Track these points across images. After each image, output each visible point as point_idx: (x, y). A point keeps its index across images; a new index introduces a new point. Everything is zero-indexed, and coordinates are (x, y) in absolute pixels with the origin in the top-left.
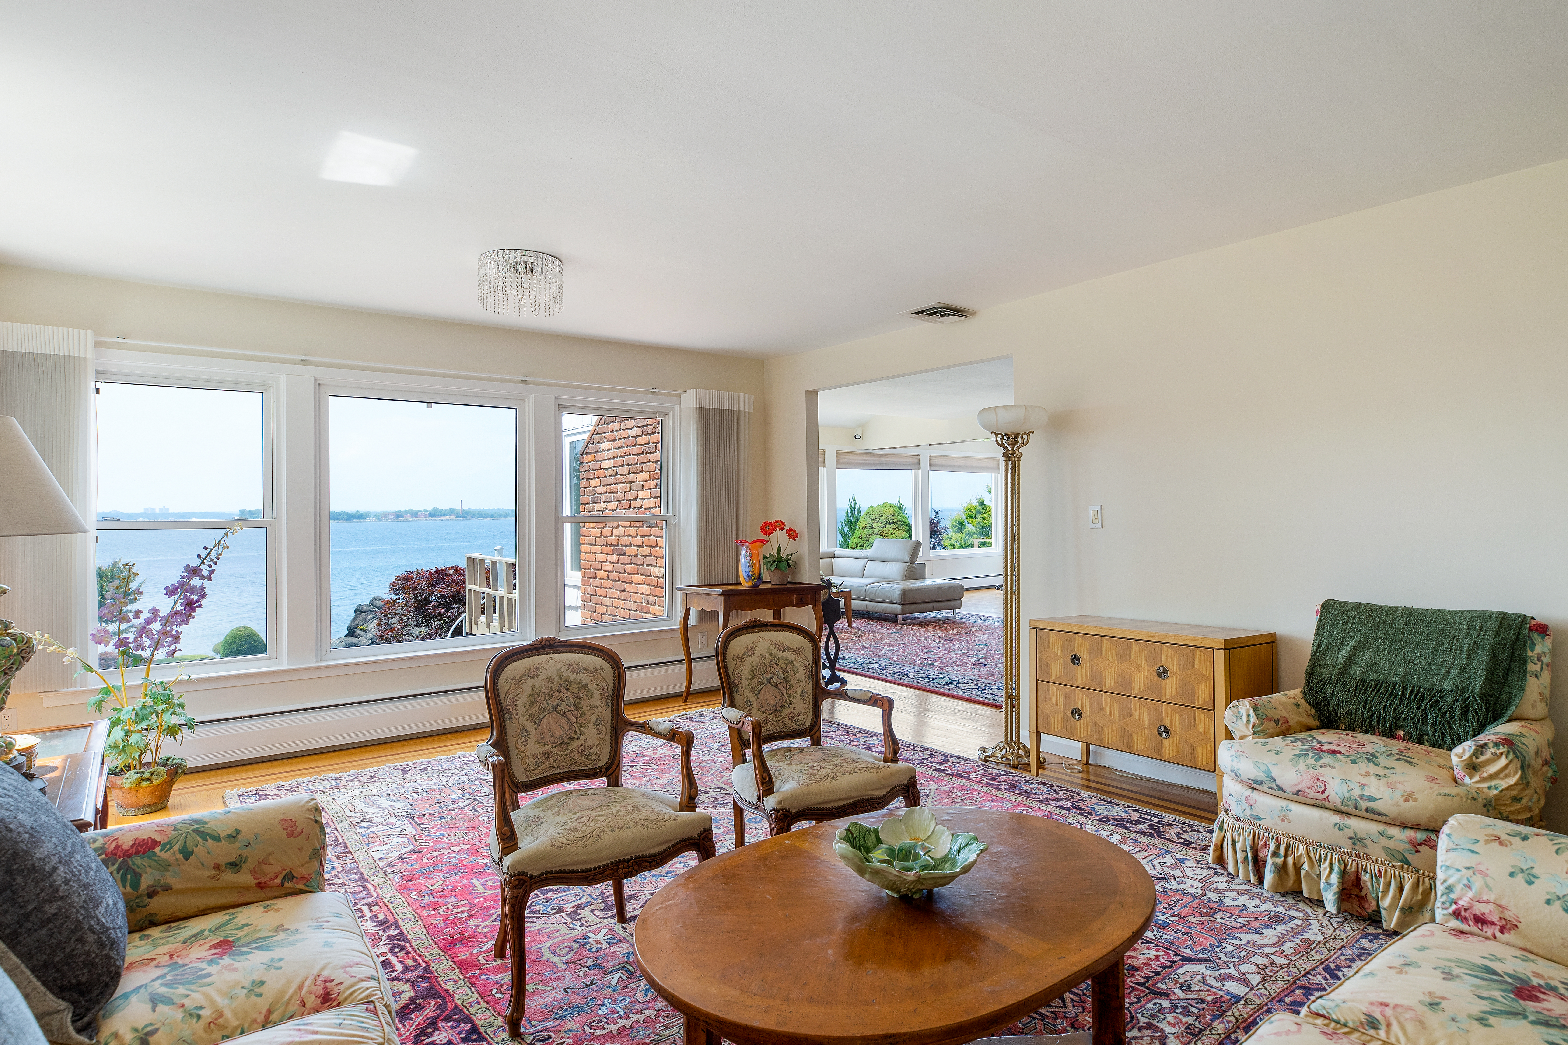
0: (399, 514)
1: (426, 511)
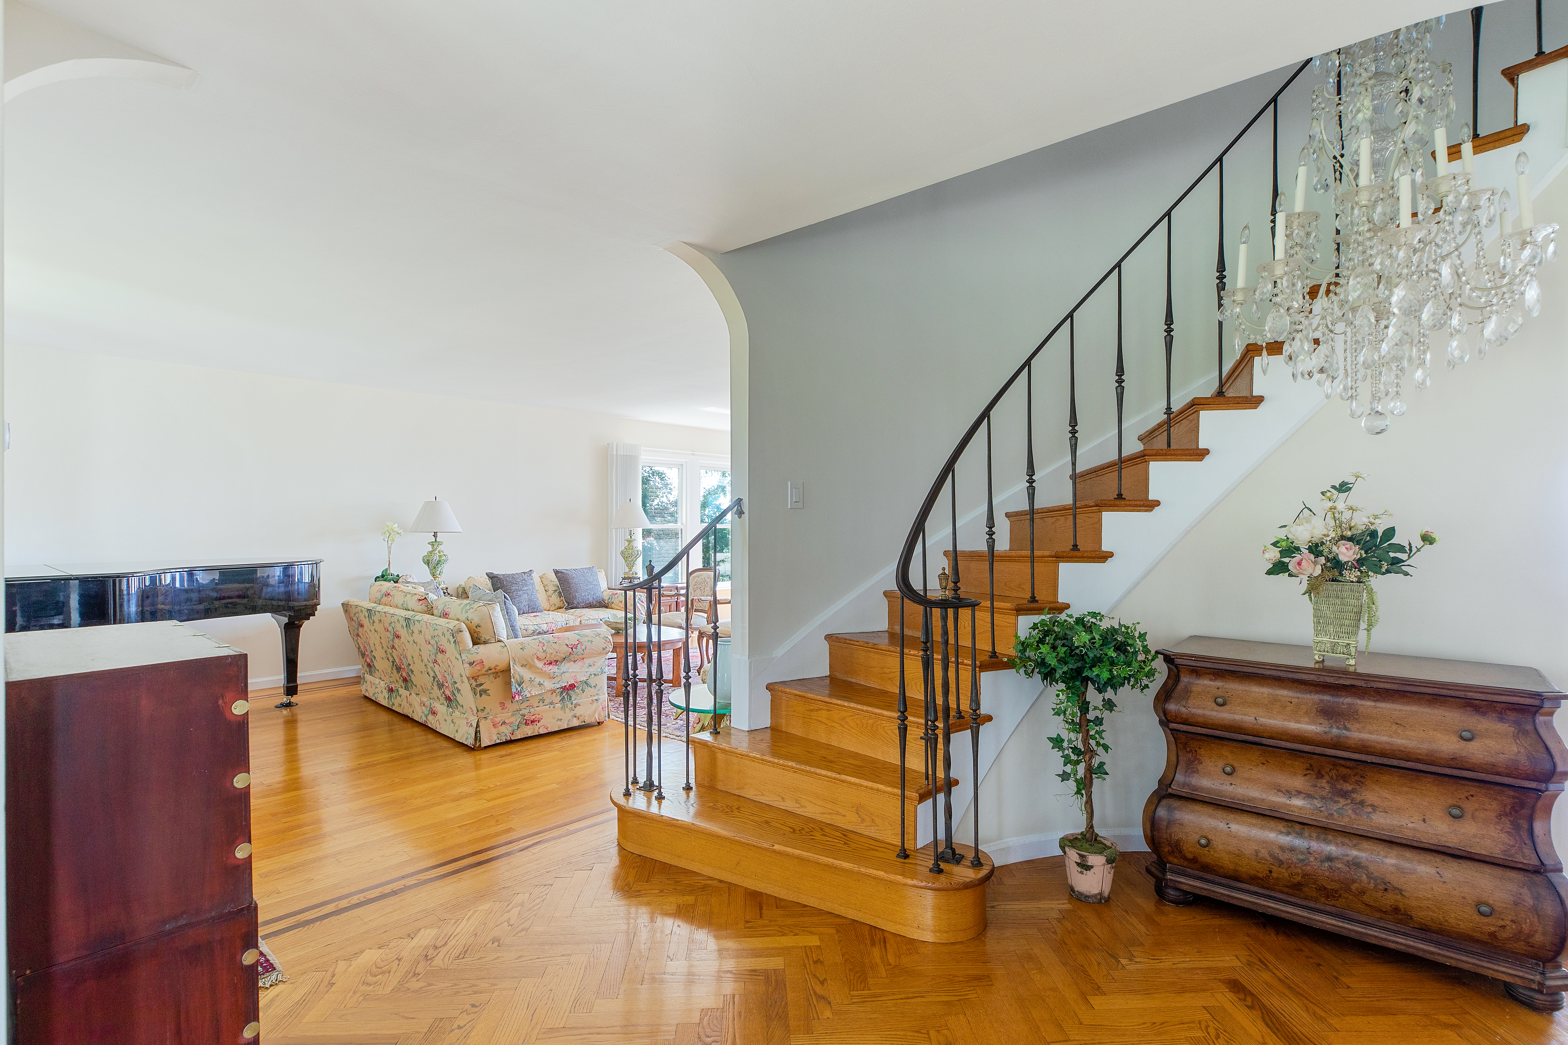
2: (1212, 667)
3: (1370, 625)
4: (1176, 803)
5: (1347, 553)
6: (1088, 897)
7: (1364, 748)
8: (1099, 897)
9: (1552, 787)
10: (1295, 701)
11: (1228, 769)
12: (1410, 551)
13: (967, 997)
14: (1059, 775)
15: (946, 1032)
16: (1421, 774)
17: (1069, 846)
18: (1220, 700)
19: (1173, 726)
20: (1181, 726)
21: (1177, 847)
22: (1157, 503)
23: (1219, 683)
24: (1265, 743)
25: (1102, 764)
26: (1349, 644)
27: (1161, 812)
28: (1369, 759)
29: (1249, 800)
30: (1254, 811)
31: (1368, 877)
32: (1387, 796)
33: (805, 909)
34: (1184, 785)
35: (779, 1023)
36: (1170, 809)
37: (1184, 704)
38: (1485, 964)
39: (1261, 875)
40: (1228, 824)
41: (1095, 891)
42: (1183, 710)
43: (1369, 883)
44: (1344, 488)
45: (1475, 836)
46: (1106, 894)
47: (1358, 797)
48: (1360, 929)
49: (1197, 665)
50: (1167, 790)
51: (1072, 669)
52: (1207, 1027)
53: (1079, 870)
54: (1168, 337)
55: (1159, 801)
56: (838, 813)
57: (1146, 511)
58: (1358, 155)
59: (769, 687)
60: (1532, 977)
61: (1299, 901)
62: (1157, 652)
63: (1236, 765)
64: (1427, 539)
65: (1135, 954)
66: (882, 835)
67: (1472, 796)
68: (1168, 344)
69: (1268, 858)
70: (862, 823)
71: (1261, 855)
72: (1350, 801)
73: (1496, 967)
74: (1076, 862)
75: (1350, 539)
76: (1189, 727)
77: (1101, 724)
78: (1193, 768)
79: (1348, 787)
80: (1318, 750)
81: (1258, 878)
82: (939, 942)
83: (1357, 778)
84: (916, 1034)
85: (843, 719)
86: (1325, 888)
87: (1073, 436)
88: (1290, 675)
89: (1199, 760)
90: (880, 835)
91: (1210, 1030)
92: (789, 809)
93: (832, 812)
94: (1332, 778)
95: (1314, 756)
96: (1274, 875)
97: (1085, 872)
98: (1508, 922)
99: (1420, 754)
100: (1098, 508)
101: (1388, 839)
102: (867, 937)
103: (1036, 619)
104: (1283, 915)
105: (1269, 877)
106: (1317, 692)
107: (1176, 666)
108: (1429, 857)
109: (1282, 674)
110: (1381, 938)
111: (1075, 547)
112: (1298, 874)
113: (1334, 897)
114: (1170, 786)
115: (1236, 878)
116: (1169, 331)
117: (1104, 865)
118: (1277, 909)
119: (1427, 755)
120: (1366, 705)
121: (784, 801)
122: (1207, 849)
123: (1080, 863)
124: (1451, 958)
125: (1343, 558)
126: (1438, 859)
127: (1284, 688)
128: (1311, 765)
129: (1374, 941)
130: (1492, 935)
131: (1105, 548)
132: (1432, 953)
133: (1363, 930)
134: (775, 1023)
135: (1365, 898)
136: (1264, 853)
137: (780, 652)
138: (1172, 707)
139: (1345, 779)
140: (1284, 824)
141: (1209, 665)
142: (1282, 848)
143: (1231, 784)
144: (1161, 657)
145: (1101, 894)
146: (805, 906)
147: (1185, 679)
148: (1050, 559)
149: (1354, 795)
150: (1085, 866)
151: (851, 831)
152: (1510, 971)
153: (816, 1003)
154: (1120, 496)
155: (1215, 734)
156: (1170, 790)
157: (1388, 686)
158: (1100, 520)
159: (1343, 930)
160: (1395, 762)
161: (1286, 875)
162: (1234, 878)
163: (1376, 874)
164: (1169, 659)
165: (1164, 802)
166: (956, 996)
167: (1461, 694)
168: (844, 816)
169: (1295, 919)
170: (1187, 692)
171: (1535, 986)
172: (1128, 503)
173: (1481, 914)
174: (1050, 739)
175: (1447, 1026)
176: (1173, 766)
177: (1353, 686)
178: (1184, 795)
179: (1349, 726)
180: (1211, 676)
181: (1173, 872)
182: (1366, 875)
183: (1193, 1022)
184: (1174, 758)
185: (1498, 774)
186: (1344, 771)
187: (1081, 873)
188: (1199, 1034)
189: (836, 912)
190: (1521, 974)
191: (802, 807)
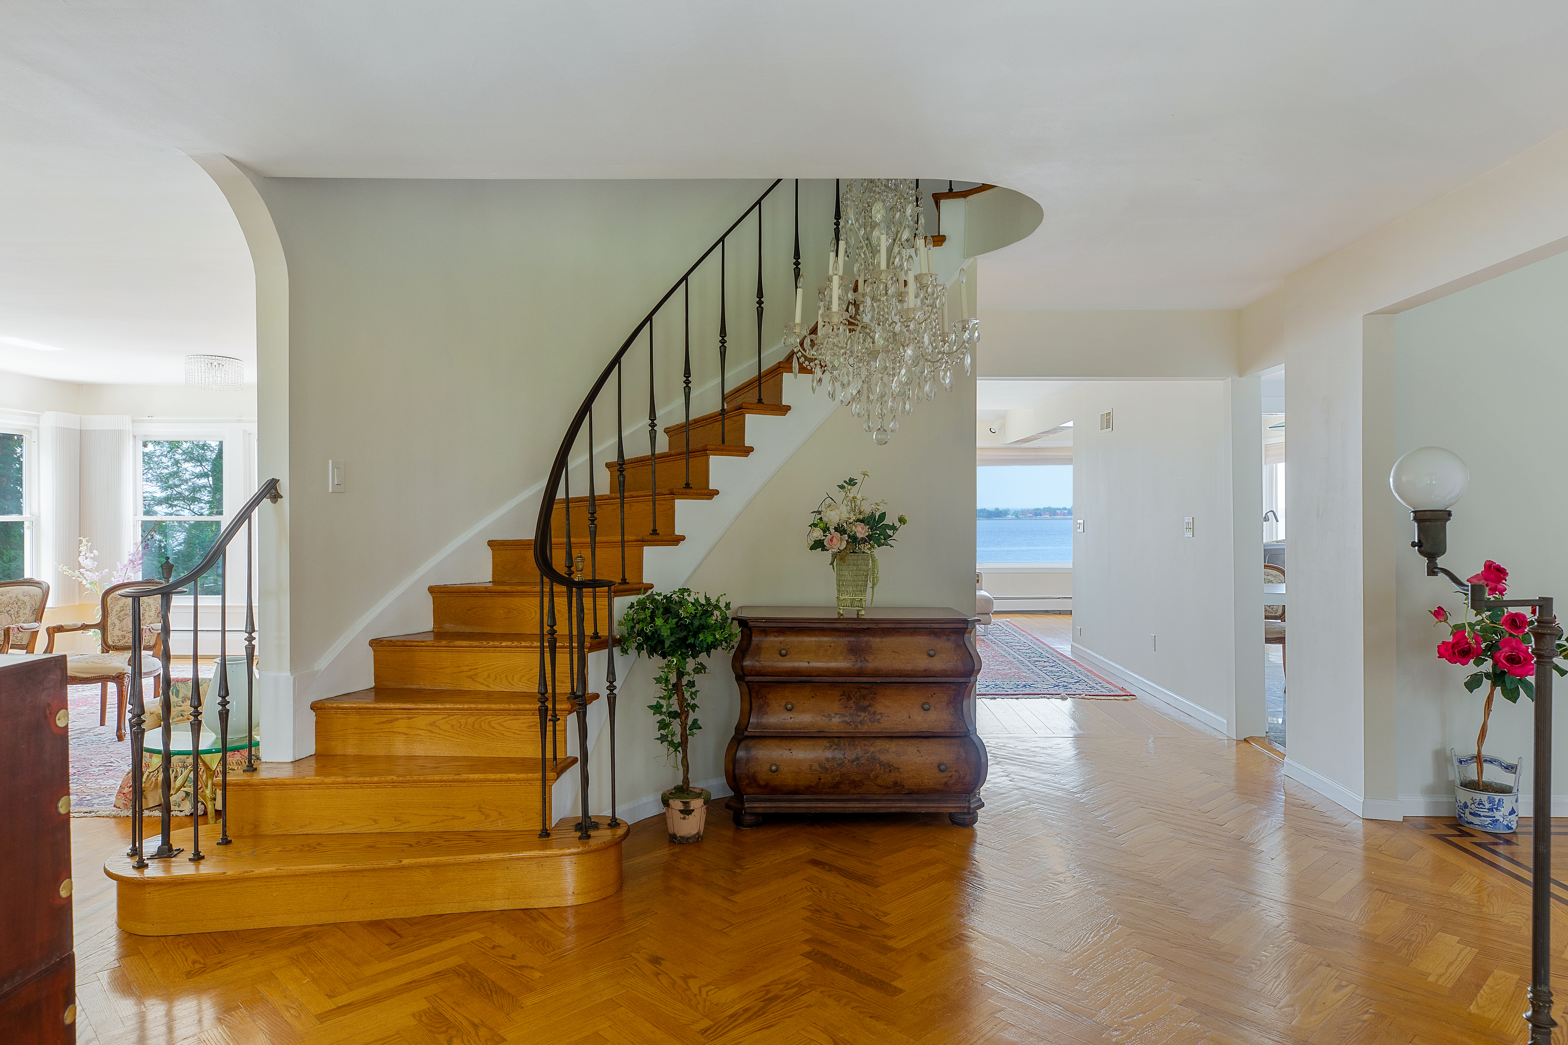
0: (1038, 512)
1: (1065, 509)
2: (775, 626)
3: (874, 585)
4: (751, 743)
5: (861, 531)
6: (689, 838)
7: (876, 673)
8: (697, 836)
9: (972, 679)
10: (833, 645)
11: (789, 706)
12: (894, 528)
13: (643, 926)
14: (658, 739)
15: (644, 950)
16: (908, 685)
17: (672, 798)
18: (783, 652)
19: (748, 678)
20: (754, 677)
21: (753, 779)
22: (716, 492)
23: (781, 639)
24: (814, 681)
25: (695, 721)
26: (861, 599)
27: (741, 754)
28: (879, 680)
29: (804, 728)
30: (807, 735)
31: (880, 765)
32: (889, 704)
33: (442, 918)
34: (758, 725)
35: (498, 995)
36: (748, 749)
37: (757, 659)
38: (942, 805)
39: (813, 784)
40: (790, 750)
41: (694, 832)
42: (757, 664)
43: (881, 769)
44: (852, 482)
45: (936, 721)
46: (701, 833)
47: (872, 709)
48: (875, 805)
49: (766, 626)
50: (744, 733)
51: (679, 638)
52: (812, 888)
53: (682, 816)
54: (722, 348)
55: (739, 744)
56: (454, 817)
57: (708, 499)
58: (880, 246)
59: (314, 707)
60: (964, 805)
61: (837, 797)
62: (733, 619)
63: (794, 702)
64: (902, 520)
65: (742, 864)
66: (511, 825)
67: (934, 694)
68: (723, 354)
69: (818, 769)
70: (486, 819)
71: (813, 768)
72: (867, 713)
73: (947, 805)
74: (679, 810)
75: (862, 521)
76: (761, 678)
77: (693, 686)
78: (764, 711)
79: (866, 703)
80: (848, 679)
81: (812, 787)
82: (593, 900)
83: (871, 695)
84: (623, 960)
85: (432, 724)
86: (854, 781)
87: (653, 429)
88: (830, 626)
89: (768, 703)
90: (509, 826)
91: (814, 889)
92: (384, 831)
93: (446, 818)
94: (857, 699)
95: (847, 685)
96: (822, 781)
97: (687, 817)
98: (954, 773)
99: (908, 671)
100: (672, 496)
101: (889, 735)
102: (525, 917)
103: (634, 599)
104: (828, 810)
105: (818, 783)
106: (847, 636)
107: (750, 629)
108: (913, 741)
109: (825, 626)
110: (887, 807)
111: (655, 532)
112: (837, 776)
113: (859, 786)
114: (746, 729)
115: (796, 792)
116: (723, 342)
117: (702, 806)
118: (824, 807)
119: (911, 670)
120: (876, 641)
121: (376, 823)
122: (776, 773)
123: (684, 810)
124: (925, 807)
125: (859, 536)
126: (917, 741)
127: (825, 636)
128: (844, 692)
129: (883, 811)
130: (946, 784)
131: (678, 532)
132: (916, 807)
133: (876, 805)
134: (496, 997)
135: (879, 781)
136: (816, 766)
137: (322, 664)
138: (747, 663)
139: (864, 697)
140: (827, 740)
141: (774, 625)
142: (827, 760)
143: (791, 718)
144: (736, 623)
145: (698, 833)
146: (441, 915)
147: (755, 639)
148: (635, 543)
149: (870, 709)
150: (687, 812)
151: (475, 831)
152: (954, 805)
153: (520, 972)
154: (687, 486)
155: (779, 680)
156: (746, 733)
157: (889, 626)
158: (673, 507)
159: (865, 809)
160: (893, 680)
161: (830, 779)
162: (795, 792)
163: (884, 762)
164: (743, 623)
165: (742, 744)
166: (634, 928)
167: (928, 626)
168: (463, 818)
169: (835, 811)
170: (759, 648)
171: (966, 811)
172: (695, 491)
173: (941, 771)
174: (651, 707)
175: (931, 847)
176: (746, 714)
177: (868, 628)
178: (757, 734)
179: (867, 658)
180: (775, 634)
181: (749, 801)
182: (879, 763)
183: (802, 889)
184: (747, 707)
185: (947, 676)
186: (864, 692)
187: (684, 818)
188: (810, 894)
189: (479, 910)
190: (959, 805)
191: (405, 823)
